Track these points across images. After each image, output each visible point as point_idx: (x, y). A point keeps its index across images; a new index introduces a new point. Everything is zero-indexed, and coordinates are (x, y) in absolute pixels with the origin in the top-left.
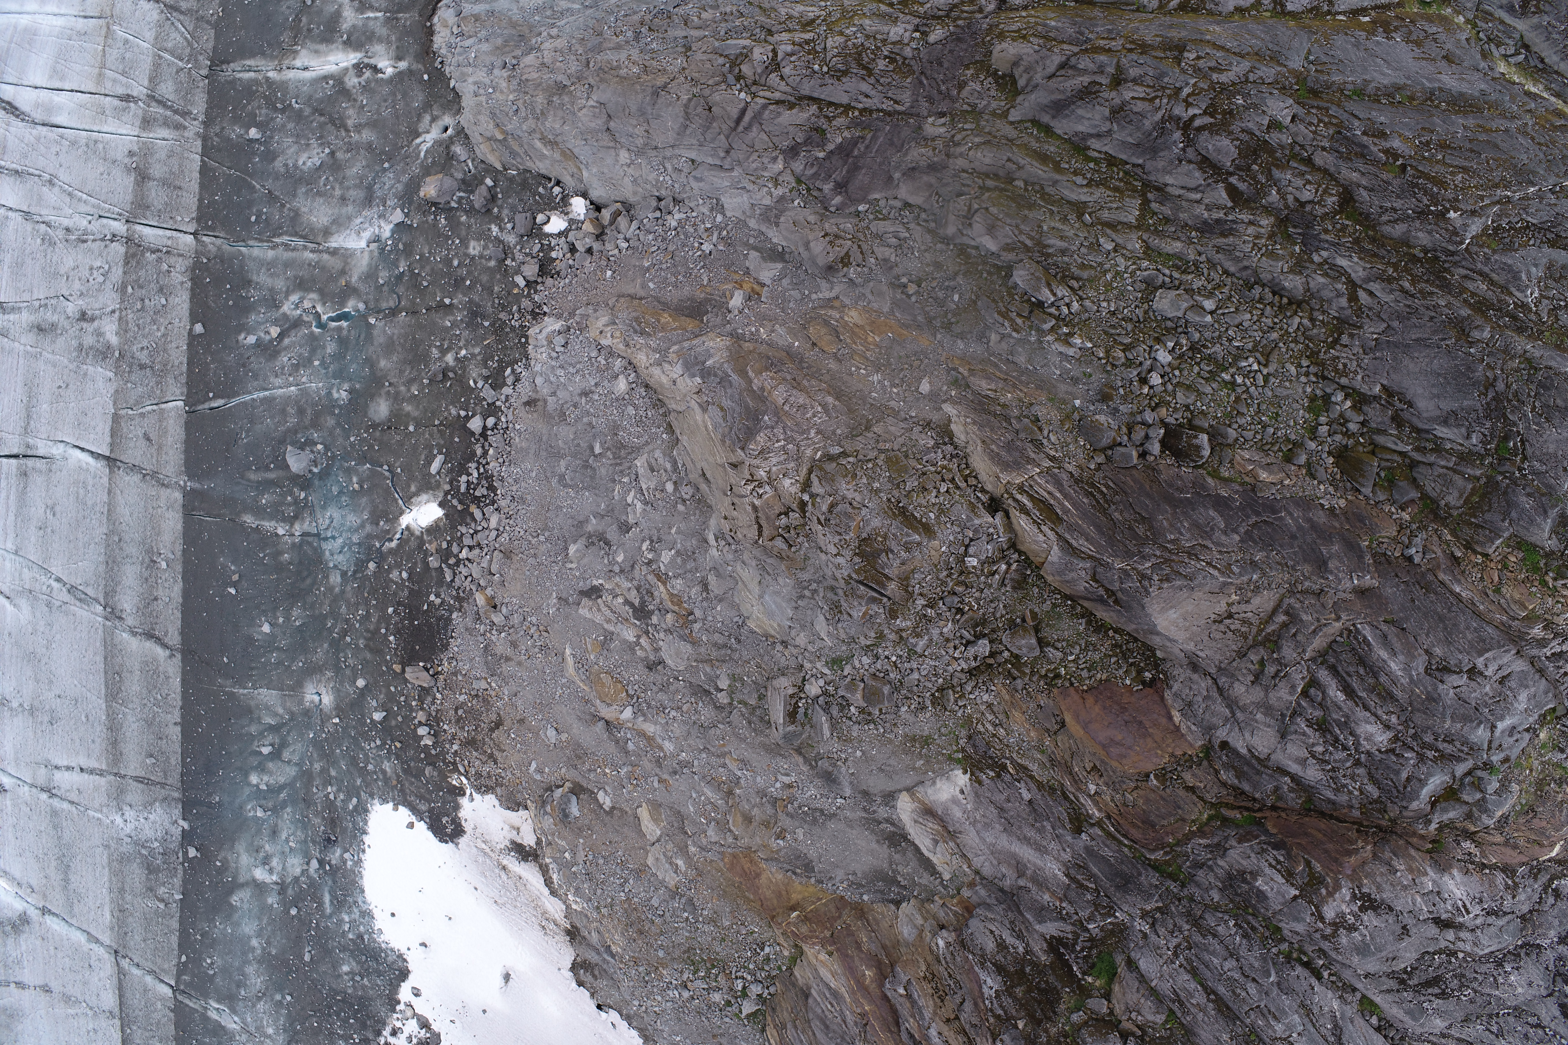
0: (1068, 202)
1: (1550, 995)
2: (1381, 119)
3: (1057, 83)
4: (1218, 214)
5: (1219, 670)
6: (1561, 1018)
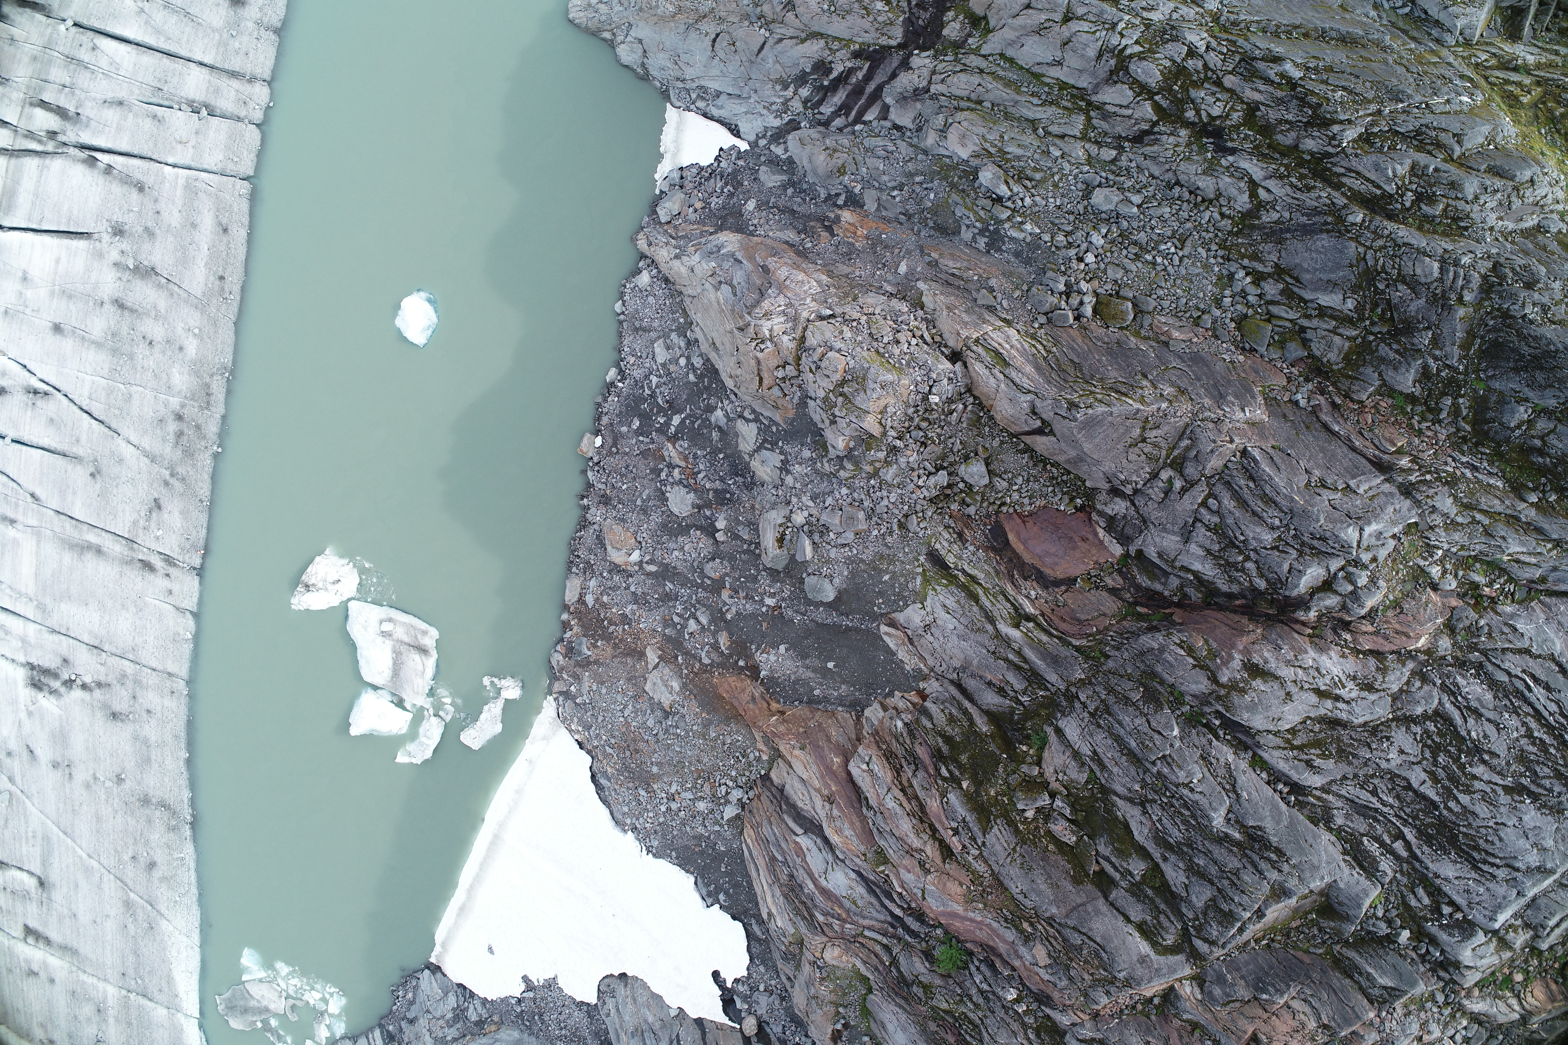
0: (1027, 120)
1: (1419, 763)
2: (1278, 49)
3: (1020, 21)
4: (1145, 126)
5: (1136, 491)
6: (1429, 783)
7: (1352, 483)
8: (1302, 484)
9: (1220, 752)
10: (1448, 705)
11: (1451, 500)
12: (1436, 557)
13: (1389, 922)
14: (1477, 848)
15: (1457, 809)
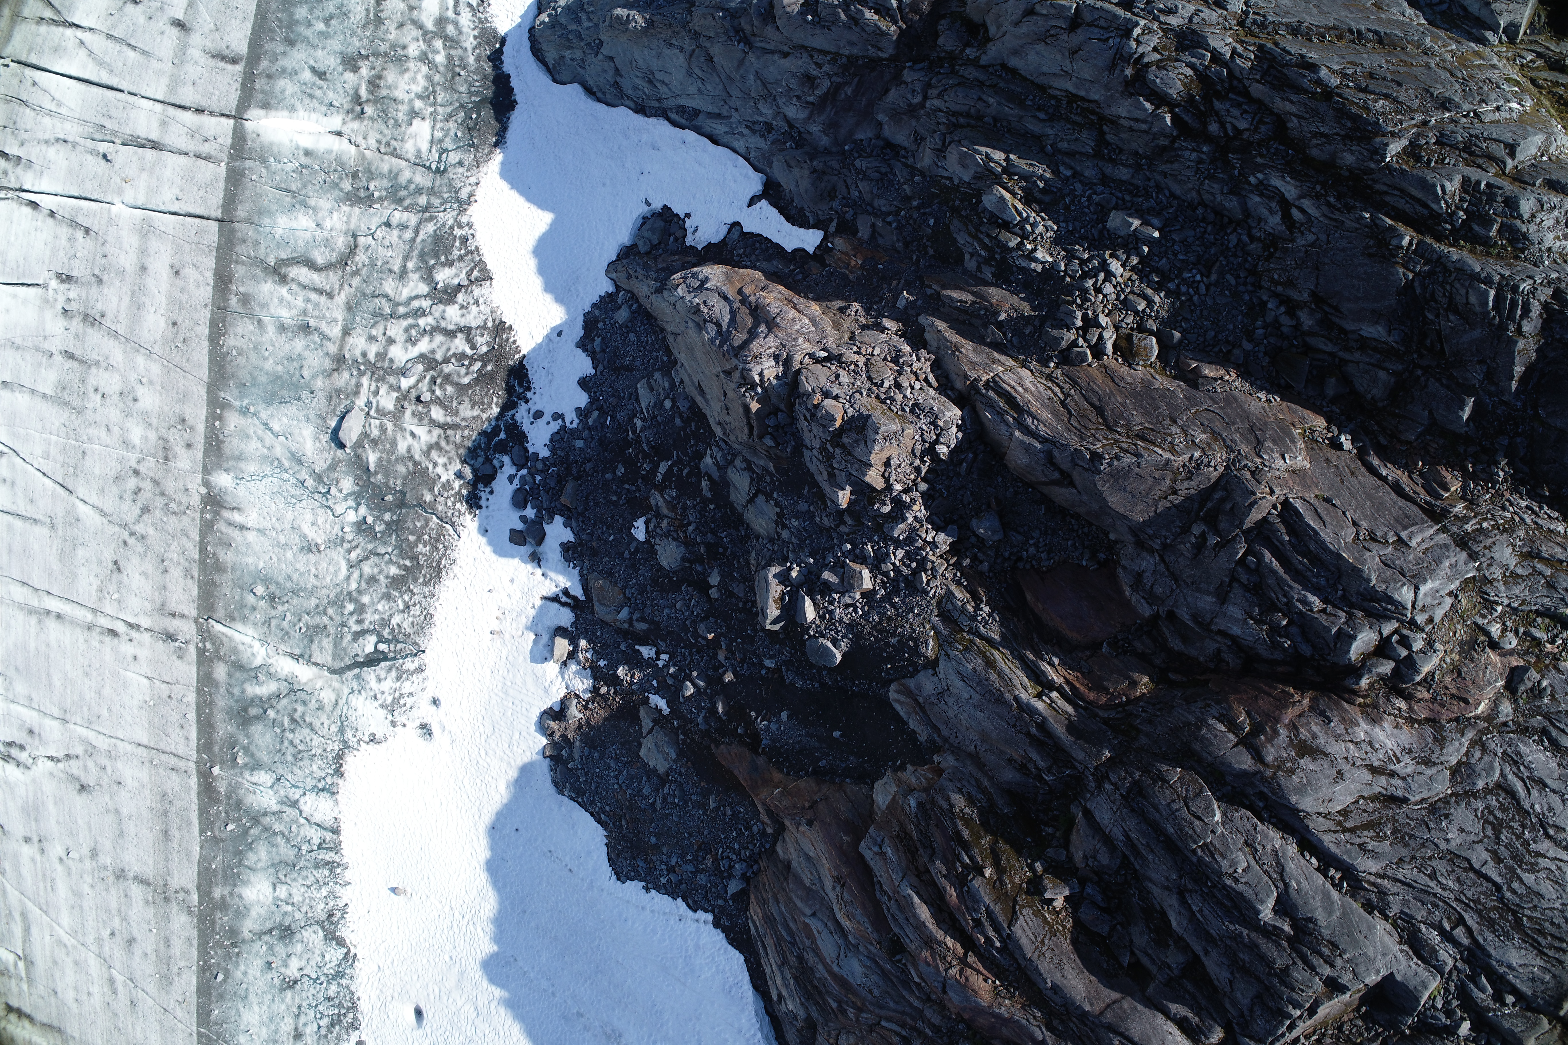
0: (1033, 135)
1: (1481, 841)
2: (1312, 55)
3: (1024, 28)
4: (1164, 142)
5: (1165, 546)
6: (1491, 863)
7: (1404, 535)
8: (1350, 539)
9: (1266, 837)
10: (1510, 777)
11: (1510, 549)
12: (1496, 614)
13: (1449, 1013)
14: (1541, 932)
15: (1521, 890)
